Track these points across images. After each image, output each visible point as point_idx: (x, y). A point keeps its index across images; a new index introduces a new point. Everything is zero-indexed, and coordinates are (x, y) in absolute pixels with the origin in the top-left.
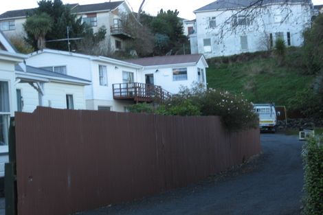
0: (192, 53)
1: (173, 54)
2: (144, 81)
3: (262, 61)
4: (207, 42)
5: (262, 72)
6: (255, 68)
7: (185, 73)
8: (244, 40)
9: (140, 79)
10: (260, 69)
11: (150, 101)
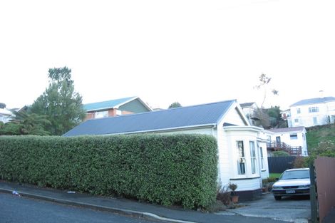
0: (289, 126)
1: (279, 127)
2: (276, 140)
3: (327, 130)
4: (296, 121)
5: (329, 135)
6: (325, 133)
7: (296, 136)
8: (315, 119)
9: (274, 139)
10: (327, 133)
11: (281, 149)
